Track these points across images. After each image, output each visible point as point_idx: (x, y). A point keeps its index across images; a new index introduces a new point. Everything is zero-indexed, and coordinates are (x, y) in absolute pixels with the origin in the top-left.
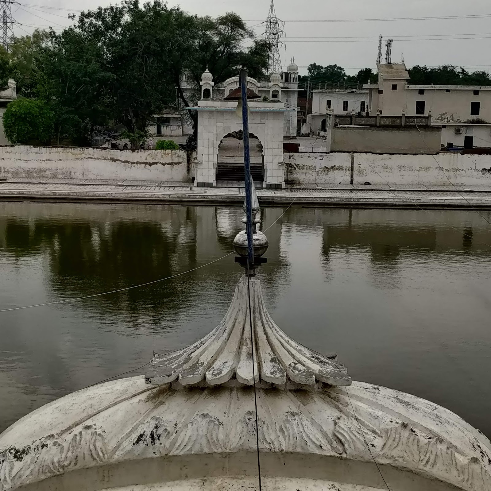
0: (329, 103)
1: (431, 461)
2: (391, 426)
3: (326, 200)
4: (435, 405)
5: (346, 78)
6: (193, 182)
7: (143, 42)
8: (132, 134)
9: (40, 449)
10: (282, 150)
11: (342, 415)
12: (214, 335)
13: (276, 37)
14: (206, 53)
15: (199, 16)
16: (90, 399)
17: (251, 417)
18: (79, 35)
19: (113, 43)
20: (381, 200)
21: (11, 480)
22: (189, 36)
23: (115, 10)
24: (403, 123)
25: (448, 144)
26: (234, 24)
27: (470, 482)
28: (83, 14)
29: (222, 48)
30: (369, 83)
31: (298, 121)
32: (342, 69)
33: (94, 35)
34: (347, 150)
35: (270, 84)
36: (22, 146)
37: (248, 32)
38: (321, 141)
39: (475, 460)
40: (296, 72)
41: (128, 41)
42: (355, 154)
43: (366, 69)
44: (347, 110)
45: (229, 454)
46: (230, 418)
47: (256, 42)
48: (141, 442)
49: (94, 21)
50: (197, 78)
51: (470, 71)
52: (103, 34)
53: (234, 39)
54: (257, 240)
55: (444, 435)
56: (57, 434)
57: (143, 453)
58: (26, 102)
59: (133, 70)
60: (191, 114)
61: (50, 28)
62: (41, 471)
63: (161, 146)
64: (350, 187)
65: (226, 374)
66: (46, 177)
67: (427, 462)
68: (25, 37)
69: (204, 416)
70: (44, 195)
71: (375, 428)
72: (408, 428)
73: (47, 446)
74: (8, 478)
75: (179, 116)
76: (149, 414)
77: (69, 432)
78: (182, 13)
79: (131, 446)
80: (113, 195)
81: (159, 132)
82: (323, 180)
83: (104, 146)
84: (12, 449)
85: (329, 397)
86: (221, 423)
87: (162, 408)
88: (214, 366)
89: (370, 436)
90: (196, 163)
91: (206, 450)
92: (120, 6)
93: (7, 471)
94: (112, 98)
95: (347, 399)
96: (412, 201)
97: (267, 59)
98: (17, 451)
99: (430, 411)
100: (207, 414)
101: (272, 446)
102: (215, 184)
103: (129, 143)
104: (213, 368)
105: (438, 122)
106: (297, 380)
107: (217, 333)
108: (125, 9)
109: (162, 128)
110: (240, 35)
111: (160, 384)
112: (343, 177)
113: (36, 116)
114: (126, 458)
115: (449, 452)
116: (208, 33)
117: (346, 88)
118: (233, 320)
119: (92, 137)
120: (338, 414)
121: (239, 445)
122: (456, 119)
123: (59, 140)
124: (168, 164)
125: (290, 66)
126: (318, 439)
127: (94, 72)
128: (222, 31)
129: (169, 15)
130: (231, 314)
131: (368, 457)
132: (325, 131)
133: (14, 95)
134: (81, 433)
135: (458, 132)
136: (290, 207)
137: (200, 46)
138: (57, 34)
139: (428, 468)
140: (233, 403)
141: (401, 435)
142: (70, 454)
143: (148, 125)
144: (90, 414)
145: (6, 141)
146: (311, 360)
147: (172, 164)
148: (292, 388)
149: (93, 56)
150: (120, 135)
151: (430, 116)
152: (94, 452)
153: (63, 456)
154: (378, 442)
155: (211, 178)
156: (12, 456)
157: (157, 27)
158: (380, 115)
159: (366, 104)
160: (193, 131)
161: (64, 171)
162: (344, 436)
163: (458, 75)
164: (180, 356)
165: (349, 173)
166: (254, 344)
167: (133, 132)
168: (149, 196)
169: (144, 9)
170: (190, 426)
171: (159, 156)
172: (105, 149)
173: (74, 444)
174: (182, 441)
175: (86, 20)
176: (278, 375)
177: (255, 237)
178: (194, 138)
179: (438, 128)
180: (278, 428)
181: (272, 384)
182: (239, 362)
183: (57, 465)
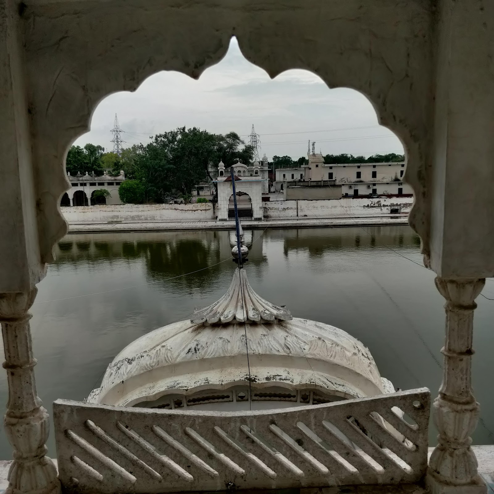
0: (284, 175)
1: (333, 355)
2: (312, 339)
3: (285, 225)
4: (335, 328)
5: (292, 162)
6: (217, 219)
7: (188, 149)
8: (185, 196)
9: (140, 358)
10: (261, 200)
11: (289, 335)
12: (224, 298)
13: (256, 143)
14: (220, 153)
15: (216, 135)
16: (164, 332)
17: (244, 338)
18: (155, 147)
19: (173, 150)
20: (313, 224)
21: (127, 374)
22: (212, 145)
23: (173, 133)
24: (322, 184)
25: (345, 193)
26: (235, 137)
27: (352, 365)
28: (157, 136)
29: (228, 150)
30: (304, 165)
31: (269, 185)
32: (290, 158)
33: (163, 146)
34: (294, 199)
35: (254, 167)
36: (129, 204)
37: (241, 141)
38: (281, 195)
39: (355, 354)
40: (267, 160)
41: (181, 148)
42: (298, 201)
43: (302, 157)
44: (293, 179)
45: (234, 357)
46: (233, 339)
47: (246, 146)
48: (190, 352)
49: (163, 139)
50: (216, 166)
51: (355, 156)
52: (167, 145)
53: (235, 145)
54: (243, 250)
55: (339, 342)
56: (148, 350)
57: (191, 358)
58: (130, 182)
59: (183, 163)
60: (214, 184)
61: (141, 143)
62: (141, 369)
63: (200, 201)
64: (297, 218)
65: (231, 317)
66: (142, 220)
67: (331, 356)
68: (128, 148)
69: (221, 338)
70: (141, 229)
71: (305, 340)
72: (321, 340)
73: (143, 357)
74: (125, 373)
75: (208, 185)
76: (193, 339)
77: (154, 349)
78: (207, 133)
79: (185, 355)
80: (176, 227)
81: (198, 194)
82: (283, 215)
83: (170, 203)
84: (126, 359)
85: (282, 326)
86: (229, 342)
87: (199, 336)
88: (224, 313)
89: (303, 344)
90: (218, 209)
91: (222, 355)
92: (176, 131)
93: (124, 370)
94: (174, 178)
95: (290, 326)
96: (328, 223)
97: (252, 155)
98: (129, 360)
99: (332, 331)
100: (222, 337)
101: (255, 352)
102: (228, 220)
103: (183, 200)
104: (224, 314)
105: (340, 183)
106: (266, 318)
107: (225, 297)
108: (178, 132)
109: (200, 192)
110: (237, 143)
111: (198, 323)
112: (293, 213)
113: (135, 189)
114: (183, 361)
115: (342, 350)
116: (221, 142)
117: (293, 167)
118: (233, 290)
119: (164, 198)
120: (287, 334)
121: (238, 352)
122: (349, 181)
123: (147, 200)
124: (204, 210)
125: (264, 157)
126: (277, 347)
127: (164, 165)
128: (228, 141)
129: (201, 134)
130: (232, 287)
131: (302, 355)
132: (283, 190)
133: (124, 178)
134: (160, 349)
135: (350, 187)
136: (266, 229)
137: (217, 149)
138: (144, 147)
139: (332, 359)
140: (234, 331)
141: (318, 343)
142: (155, 360)
143: (192, 191)
144: (164, 339)
145: (120, 202)
146: (273, 308)
147: (206, 210)
148: (263, 322)
149: (163, 157)
150: (179, 197)
151: (336, 180)
152: (167, 359)
153: (152, 361)
154: (307, 347)
155: (226, 217)
156: (126, 362)
157: (195, 141)
158: (310, 181)
159: (303, 175)
160: (216, 193)
161: (151, 216)
162: (290, 346)
163: (349, 158)
164: (207, 309)
165: (296, 210)
166: (243, 301)
167: (185, 195)
168: (194, 227)
169: (188, 132)
170: (213, 343)
171: (199, 206)
172: (171, 204)
173: (157, 355)
174: (210, 351)
175: (159, 139)
176: (256, 316)
177: (242, 249)
178: (216, 196)
179: (340, 186)
180: (257, 343)
181: (254, 321)
182: (237, 311)
183: (149, 366)
